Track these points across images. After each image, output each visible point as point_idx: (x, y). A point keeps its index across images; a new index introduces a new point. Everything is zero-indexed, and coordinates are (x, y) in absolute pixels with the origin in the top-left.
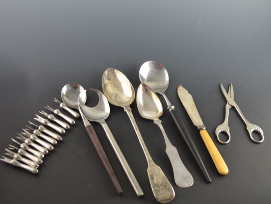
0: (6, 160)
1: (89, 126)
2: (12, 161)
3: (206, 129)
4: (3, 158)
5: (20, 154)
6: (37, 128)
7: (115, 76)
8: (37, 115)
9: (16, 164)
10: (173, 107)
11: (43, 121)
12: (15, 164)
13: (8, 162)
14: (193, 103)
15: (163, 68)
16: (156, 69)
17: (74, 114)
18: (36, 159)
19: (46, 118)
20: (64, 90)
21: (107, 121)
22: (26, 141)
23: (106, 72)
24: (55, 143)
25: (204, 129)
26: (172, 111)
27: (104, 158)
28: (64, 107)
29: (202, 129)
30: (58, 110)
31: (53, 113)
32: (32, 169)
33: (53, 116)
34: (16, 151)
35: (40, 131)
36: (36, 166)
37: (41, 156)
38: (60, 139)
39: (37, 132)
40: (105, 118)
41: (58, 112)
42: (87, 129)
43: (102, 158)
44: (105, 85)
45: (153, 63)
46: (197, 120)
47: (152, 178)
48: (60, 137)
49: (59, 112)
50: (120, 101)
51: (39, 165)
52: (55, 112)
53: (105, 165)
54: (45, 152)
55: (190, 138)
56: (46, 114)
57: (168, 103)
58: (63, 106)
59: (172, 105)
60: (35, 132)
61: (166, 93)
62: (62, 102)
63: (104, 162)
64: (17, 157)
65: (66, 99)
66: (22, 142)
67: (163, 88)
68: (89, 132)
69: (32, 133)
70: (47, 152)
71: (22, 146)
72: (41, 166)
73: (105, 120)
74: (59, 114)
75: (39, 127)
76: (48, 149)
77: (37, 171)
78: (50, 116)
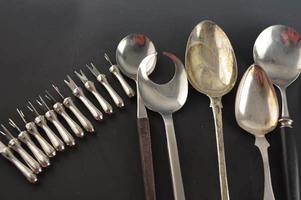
2: (4, 150)
5: (19, 140)
6: (61, 101)
7: (213, 36)
9: (8, 156)
12: (5, 156)
17: (127, 90)
20: (122, 46)
22: (38, 120)
23: (199, 28)
24: (80, 134)
28: (115, 73)
32: (28, 174)
34: (15, 133)
35: (64, 106)
36: (37, 170)
38: (90, 129)
39: (58, 107)
40: (174, 111)
42: (139, 125)
44: (191, 49)
48: (92, 127)
49: (105, 79)
50: (209, 83)
51: (42, 169)
52: (99, 78)
54: (59, 147)
58: (114, 70)
60: (55, 106)
62: (115, 63)
64: (14, 145)
65: (121, 60)
66: (31, 120)
68: (140, 131)
69: (51, 108)
70: (63, 148)
71: (28, 126)
72: (45, 173)
74: (104, 84)
75: (66, 99)
76: (65, 144)
77: (36, 180)
78: (89, 84)
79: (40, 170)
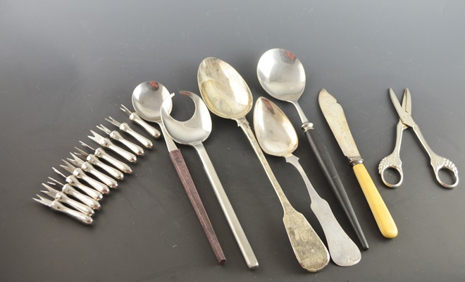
0: (44, 201)
1: (174, 152)
2: (52, 204)
3: (363, 163)
4: (39, 198)
5: (65, 193)
6: (93, 152)
8: (92, 132)
9: (59, 208)
10: (311, 125)
11: (101, 140)
12: (56, 209)
13: (47, 204)
14: (344, 119)
15: (297, 60)
16: (285, 62)
17: (152, 131)
18: (90, 202)
19: (106, 136)
20: (138, 92)
21: (206, 143)
22: (76, 172)
23: (204, 63)
24: (120, 176)
25: (361, 162)
26: (309, 130)
27: (198, 204)
28: (136, 120)
29: (356, 162)
30: (126, 125)
31: (117, 129)
32: (83, 217)
33: (117, 133)
34: (59, 188)
35: (97, 157)
36: (90, 213)
37: (98, 197)
38: (128, 171)
39: (92, 158)
40: (204, 140)
41: (126, 128)
42: (172, 157)
43: (194, 203)
44: (203, 85)
45: (281, 52)
46: (349, 148)
47: (293, 233)
48: (129, 168)
49: (128, 127)
50: (229, 110)
51: (95, 210)
52: (122, 127)
53: (200, 215)
54: (105, 190)
55: (337, 176)
56: (106, 130)
57: (303, 119)
58: (135, 117)
59: (310, 121)
60: (88, 158)
61: (300, 101)
62: (133, 111)
63: (198, 211)
64: (61, 198)
65: (139, 106)
66: (69, 174)
67: (296, 94)
68: (175, 162)
69: (85, 161)
70: (108, 190)
71: (68, 179)
72: (97, 214)
73: (203, 143)
74: (128, 131)
75: (96, 150)
76: (109, 187)
77: (92, 220)
78: (114, 134)
79: (93, 212)
